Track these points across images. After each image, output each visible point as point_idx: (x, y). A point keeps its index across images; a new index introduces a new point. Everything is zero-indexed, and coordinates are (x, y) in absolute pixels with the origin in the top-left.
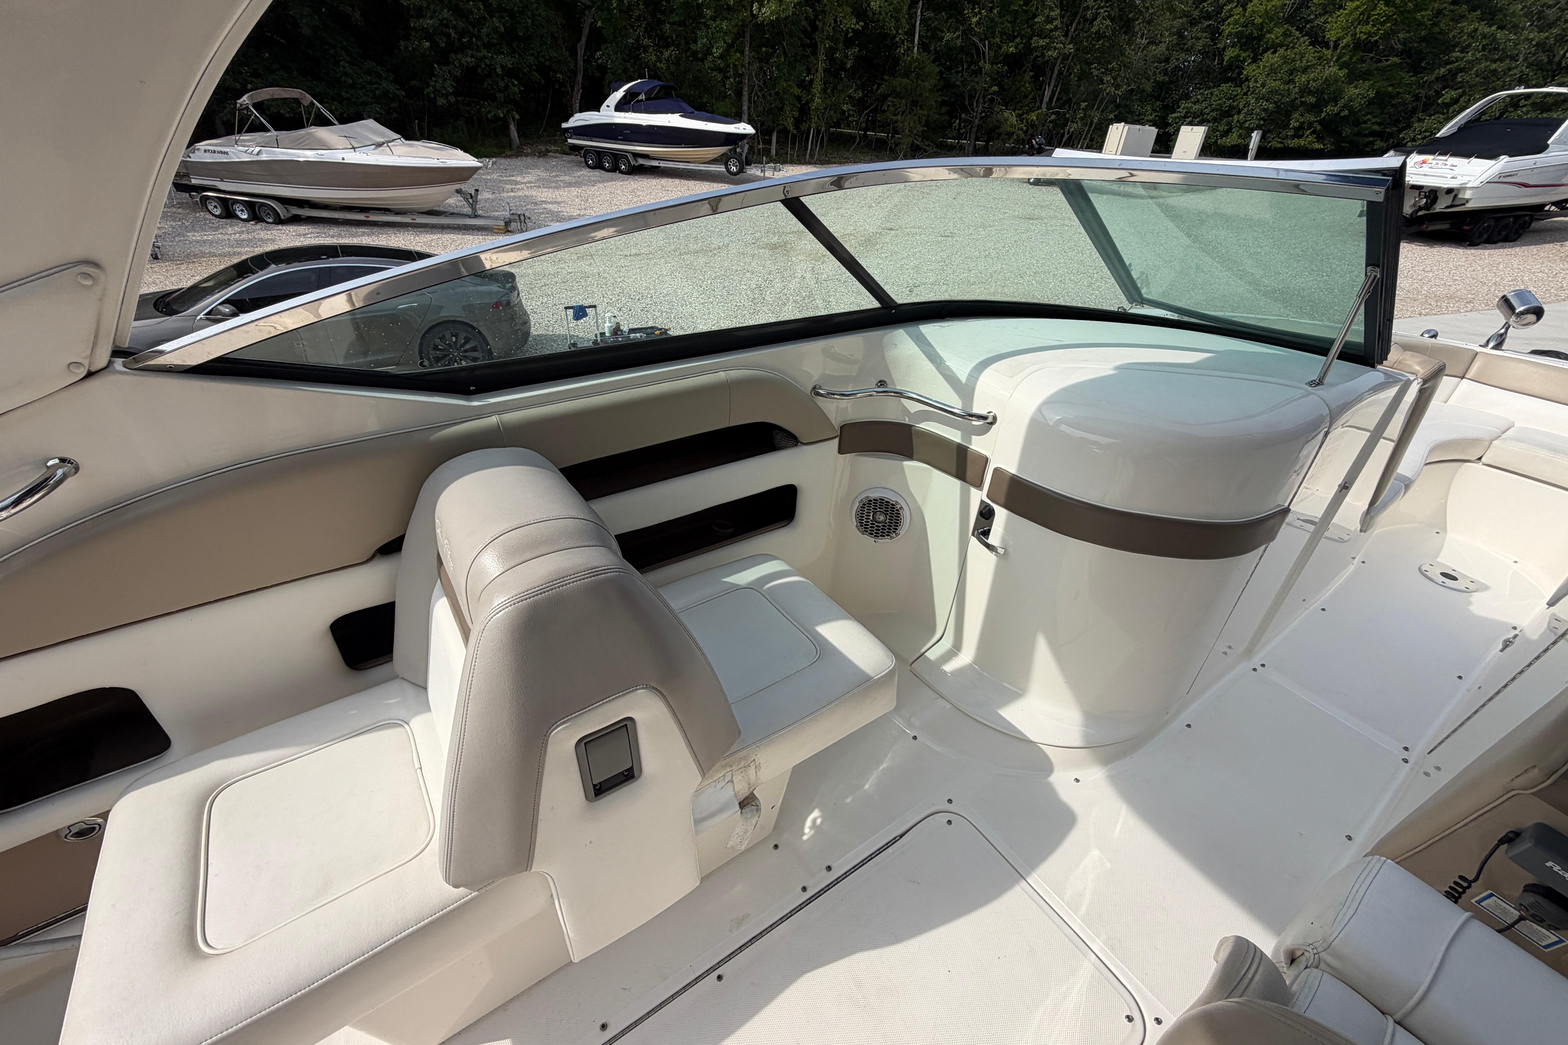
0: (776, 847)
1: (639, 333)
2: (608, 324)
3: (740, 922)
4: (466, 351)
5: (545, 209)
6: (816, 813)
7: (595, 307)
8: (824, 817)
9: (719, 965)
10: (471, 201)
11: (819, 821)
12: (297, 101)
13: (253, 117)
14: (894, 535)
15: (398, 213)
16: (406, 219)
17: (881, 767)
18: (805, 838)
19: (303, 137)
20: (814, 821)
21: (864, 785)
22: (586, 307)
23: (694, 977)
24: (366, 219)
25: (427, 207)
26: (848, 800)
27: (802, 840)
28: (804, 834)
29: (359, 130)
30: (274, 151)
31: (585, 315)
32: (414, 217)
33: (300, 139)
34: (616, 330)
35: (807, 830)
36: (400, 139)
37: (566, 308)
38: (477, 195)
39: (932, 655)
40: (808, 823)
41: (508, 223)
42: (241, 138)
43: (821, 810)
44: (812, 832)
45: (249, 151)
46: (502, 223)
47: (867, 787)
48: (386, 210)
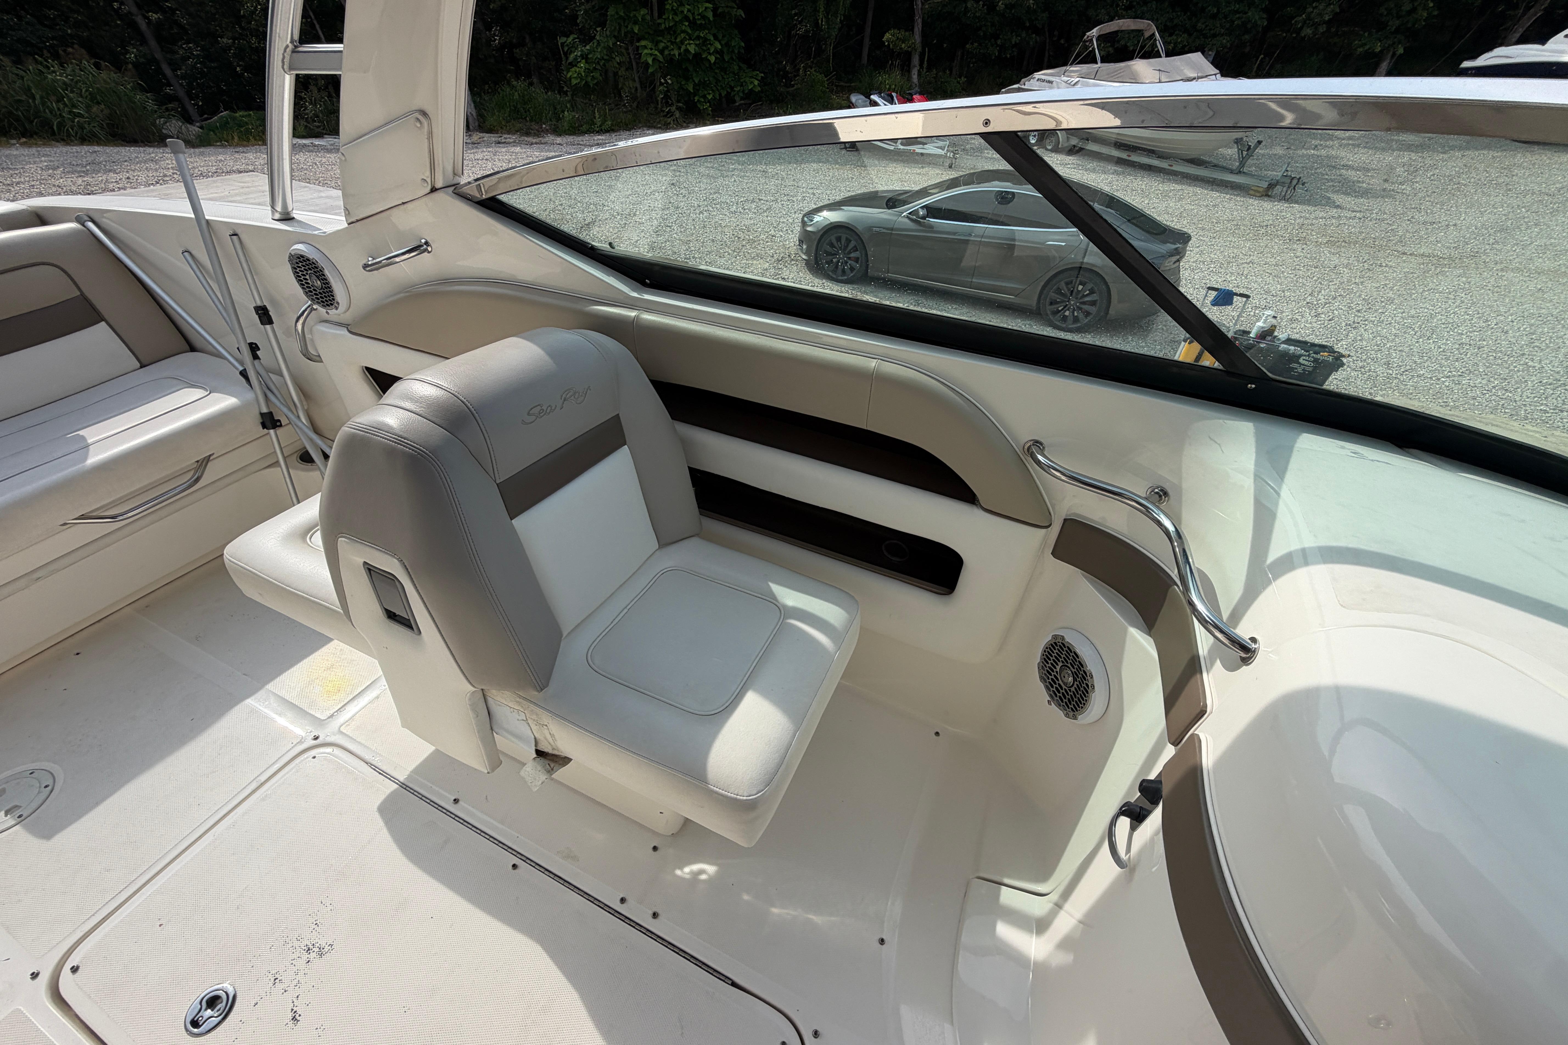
0: (655, 848)
1: (1295, 346)
2: (1260, 324)
3: (570, 856)
4: (1084, 303)
5: (1341, 175)
6: (711, 869)
7: (1247, 297)
8: (711, 881)
9: (526, 859)
10: (1245, 153)
11: (703, 877)
12: (1140, 32)
13: (1091, 49)
14: (1071, 714)
15: (1161, 156)
16: (1164, 164)
17: (811, 916)
18: (678, 872)
19: (1121, 69)
20: (702, 872)
21: (775, 907)
22: (1236, 294)
23: (510, 845)
24: (1127, 158)
25: (1193, 154)
26: (746, 897)
27: (675, 869)
28: (681, 868)
29: (1179, 63)
30: (1087, 83)
31: (1230, 302)
32: (1170, 163)
33: (1117, 71)
34: (1267, 334)
35: (687, 870)
36: (1215, 75)
37: (1210, 288)
38: (1256, 147)
39: (1008, 897)
40: (696, 867)
41: (1271, 186)
42: (1071, 69)
43: (717, 872)
44: (687, 876)
45: (1069, 82)
46: (1265, 185)
47: (775, 910)
48: (1150, 152)
